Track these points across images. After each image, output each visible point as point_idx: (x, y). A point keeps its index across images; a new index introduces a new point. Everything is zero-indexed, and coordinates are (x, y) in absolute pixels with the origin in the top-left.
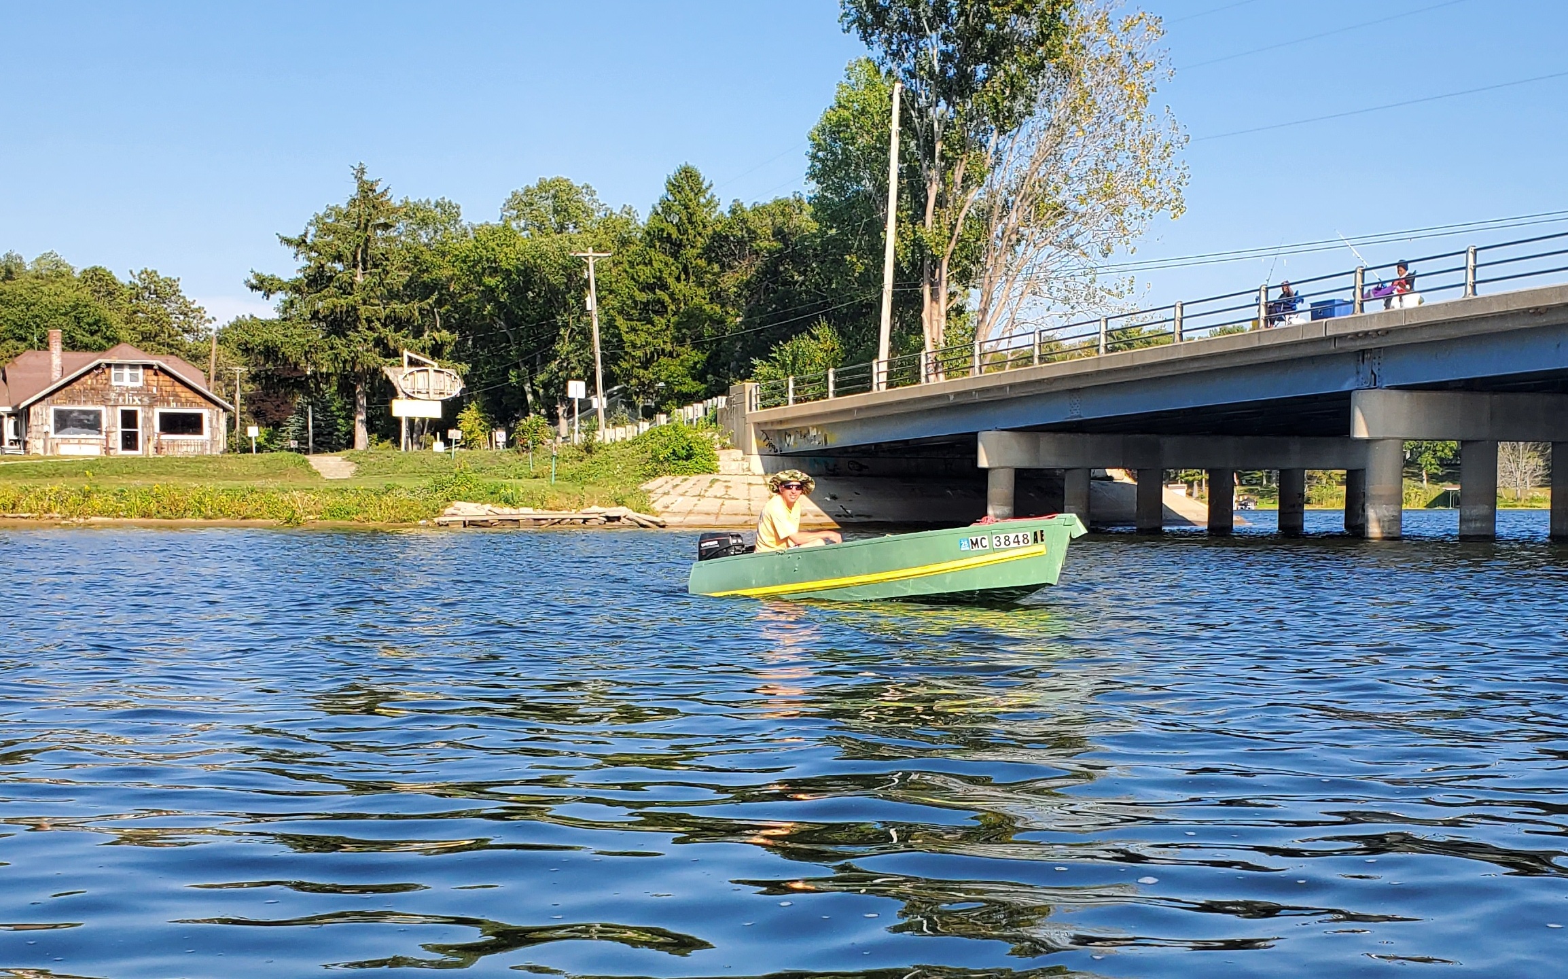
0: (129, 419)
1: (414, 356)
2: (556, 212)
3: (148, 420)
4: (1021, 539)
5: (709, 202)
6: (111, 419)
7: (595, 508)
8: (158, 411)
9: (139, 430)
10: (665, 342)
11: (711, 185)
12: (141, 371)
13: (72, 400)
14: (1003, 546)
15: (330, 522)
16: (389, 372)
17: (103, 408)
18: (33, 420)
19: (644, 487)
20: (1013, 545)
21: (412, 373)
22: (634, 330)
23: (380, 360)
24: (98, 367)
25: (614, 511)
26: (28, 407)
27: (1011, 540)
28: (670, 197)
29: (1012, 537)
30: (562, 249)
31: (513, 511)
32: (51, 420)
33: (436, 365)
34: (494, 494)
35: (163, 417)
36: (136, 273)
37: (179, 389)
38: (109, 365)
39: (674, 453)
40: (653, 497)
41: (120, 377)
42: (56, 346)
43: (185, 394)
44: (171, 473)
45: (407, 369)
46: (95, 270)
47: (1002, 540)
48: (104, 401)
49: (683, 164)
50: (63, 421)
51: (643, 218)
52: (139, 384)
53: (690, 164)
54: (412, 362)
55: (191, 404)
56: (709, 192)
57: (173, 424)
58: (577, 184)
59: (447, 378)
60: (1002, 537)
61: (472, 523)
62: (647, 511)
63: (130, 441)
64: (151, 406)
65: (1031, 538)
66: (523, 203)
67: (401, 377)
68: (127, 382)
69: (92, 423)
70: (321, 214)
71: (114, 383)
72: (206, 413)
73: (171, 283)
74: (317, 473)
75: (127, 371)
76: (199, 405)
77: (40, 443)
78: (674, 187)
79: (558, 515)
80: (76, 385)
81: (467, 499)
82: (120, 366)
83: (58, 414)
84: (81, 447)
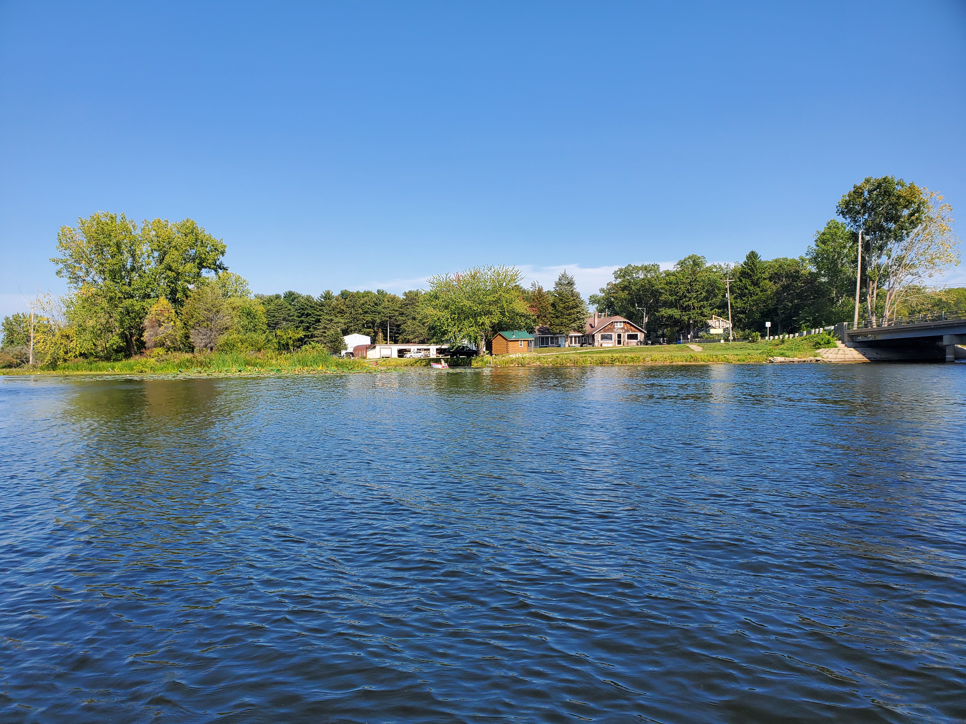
0: (619, 336)
3: (624, 336)
5: (760, 261)
6: (615, 336)
7: (811, 358)
8: (627, 334)
9: (617, 339)
11: (761, 256)
12: (622, 324)
13: (605, 332)
16: (706, 321)
17: (613, 334)
18: (595, 338)
21: (714, 321)
24: (612, 323)
25: (816, 358)
26: (593, 335)
28: (746, 261)
32: (600, 337)
33: (722, 319)
34: (782, 355)
37: (632, 328)
38: (615, 322)
39: (825, 342)
40: (823, 354)
41: (617, 325)
45: (712, 320)
48: (613, 332)
49: (751, 250)
50: (603, 337)
52: (622, 326)
53: (755, 250)
54: (715, 318)
55: (634, 331)
56: (760, 258)
57: (631, 337)
58: (702, 257)
59: (725, 322)
62: (824, 358)
63: (619, 342)
64: (625, 332)
66: (683, 264)
67: (710, 322)
68: (619, 326)
69: (609, 338)
71: (616, 327)
72: (639, 334)
75: (619, 324)
76: (637, 332)
77: (597, 344)
78: (749, 257)
80: (606, 328)
81: (776, 356)
82: (617, 322)
83: (602, 335)
84: (608, 344)
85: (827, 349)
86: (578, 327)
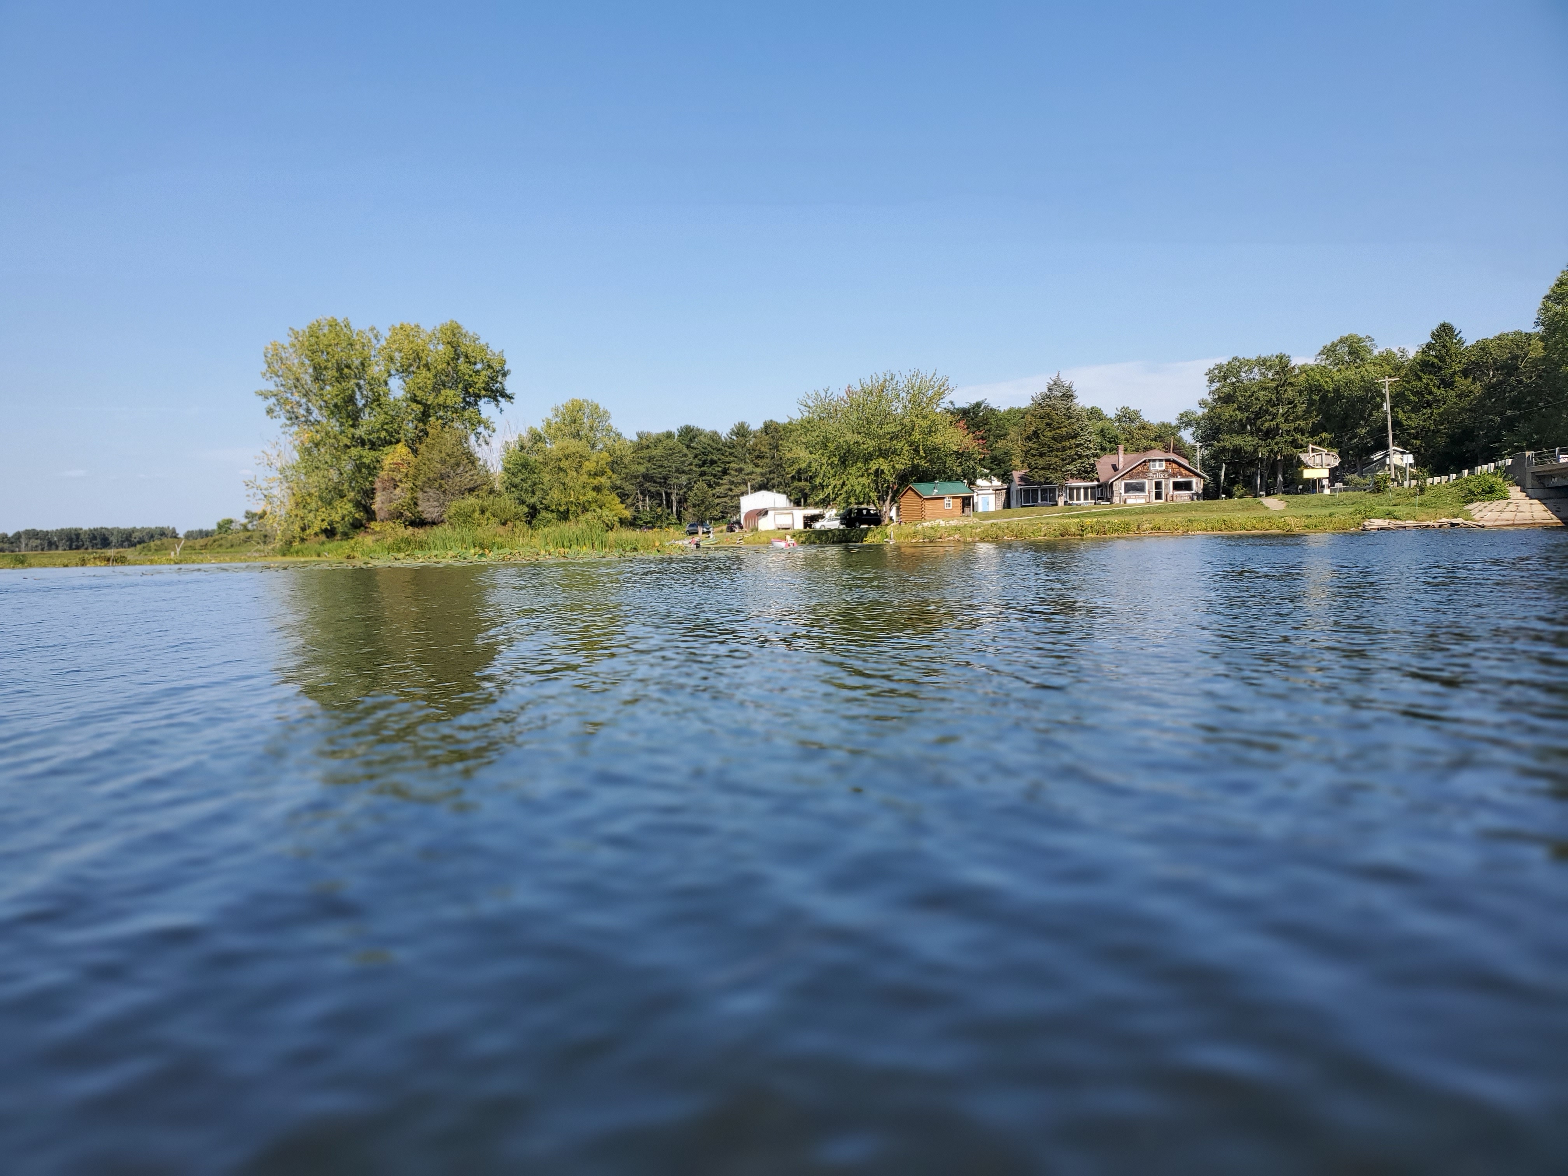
0: (1158, 485)
1: (1314, 447)
3: (1167, 485)
5: (1459, 341)
6: (1150, 485)
7: (1444, 520)
8: (1171, 481)
9: (1163, 490)
12: (1164, 463)
13: (1132, 478)
16: (1302, 456)
17: (1146, 481)
18: (1114, 488)
21: (1314, 456)
23: (1295, 450)
24: (1145, 461)
25: (1455, 521)
26: (1112, 483)
28: (1433, 342)
31: (1402, 523)
32: (1123, 488)
33: (1326, 451)
35: (1174, 483)
37: (1182, 469)
38: (1150, 461)
39: (1483, 490)
40: (1473, 513)
41: (1154, 466)
42: (1121, 452)
43: (1184, 472)
45: (1311, 454)
48: (1146, 477)
49: (1442, 323)
50: (1129, 488)
52: (1164, 468)
53: (1447, 322)
54: (1313, 450)
55: (1186, 476)
56: (1459, 336)
57: (1178, 486)
58: (1362, 335)
59: (1332, 458)
61: (1382, 529)
62: (1472, 520)
63: (1158, 496)
64: (1168, 479)
66: (1329, 351)
67: (1308, 458)
68: (1158, 468)
69: (1140, 488)
71: (1152, 469)
72: (1194, 480)
74: (1266, 507)
75: (1157, 463)
76: (1191, 477)
77: (1118, 499)
78: (1436, 336)
80: (1134, 471)
81: (1377, 518)
82: (1154, 461)
83: (1126, 485)
84: (1137, 500)
85: (1487, 503)
86: (1079, 470)
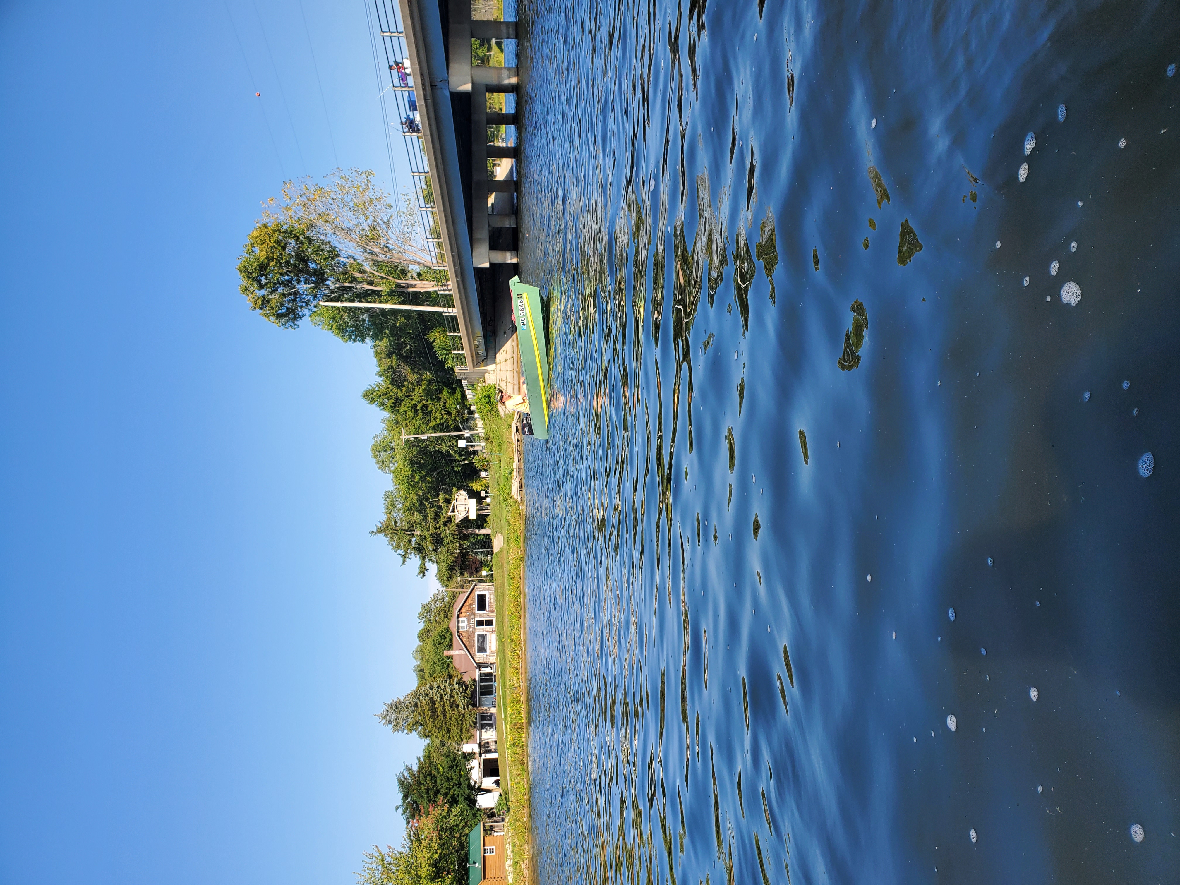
0: (480, 623)
1: (450, 510)
2: (385, 451)
3: (480, 616)
4: (521, 304)
6: (481, 630)
8: (477, 612)
9: (485, 619)
10: (440, 405)
11: (370, 385)
12: (460, 619)
13: (473, 646)
14: (524, 311)
15: (521, 544)
16: (457, 521)
17: (476, 634)
18: (482, 661)
19: (503, 416)
20: (523, 307)
21: (458, 511)
22: (435, 419)
23: (453, 524)
24: (459, 636)
26: (476, 663)
27: (521, 308)
28: (376, 403)
29: (520, 308)
30: (401, 449)
32: (482, 654)
33: (454, 502)
34: (508, 478)
35: (479, 609)
36: (419, 621)
37: (467, 604)
38: (458, 632)
39: (488, 403)
40: (507, 412)
41: (463, 627)
42: (451, 653)
43: (469, 601)
44: (503, 606)
45: (456, 513)
46: (419, 637)
47: (522, 312)
48: (473, 633)
49: (361, 397)
50: (482, 649)
51: (386, 414)
52: (465, 619)
53: (361, 394)
54: (453, 511)
55: (473, 599)
57: (482, 605)
58: (373, 442)
59: (459, 497)
60: (520, 312)
61: (521, 487)
62: (513, 415)
63: (489, 623)
65: (520, 300)
66: (383, 465)
67: (460, 516)
68: (465, 625)
69: (482, 638)
70: (392, 547)
71: (466, 630)
72: (477, 593)
73: (424, 607)
74: (501, 549)
75: (460, 625)
76: (474, 596)
77: (491, 658)
78: (372, 401)
79: (516, 453)
80: (467, 644)
82: (458, 628)
83: (479, 651)
84: (492, 642)
